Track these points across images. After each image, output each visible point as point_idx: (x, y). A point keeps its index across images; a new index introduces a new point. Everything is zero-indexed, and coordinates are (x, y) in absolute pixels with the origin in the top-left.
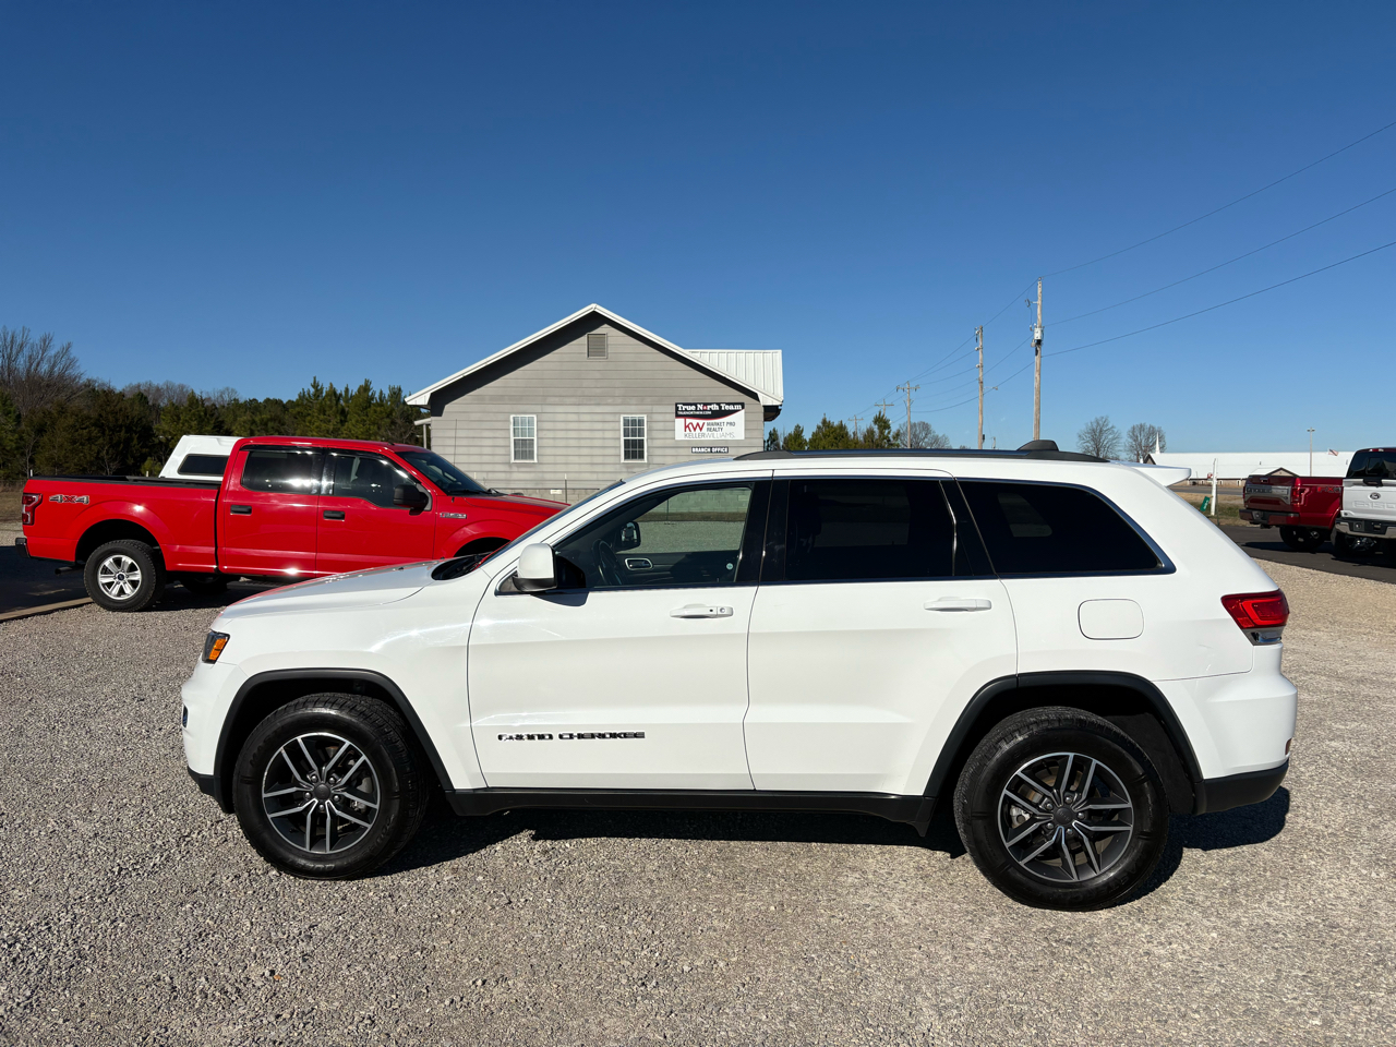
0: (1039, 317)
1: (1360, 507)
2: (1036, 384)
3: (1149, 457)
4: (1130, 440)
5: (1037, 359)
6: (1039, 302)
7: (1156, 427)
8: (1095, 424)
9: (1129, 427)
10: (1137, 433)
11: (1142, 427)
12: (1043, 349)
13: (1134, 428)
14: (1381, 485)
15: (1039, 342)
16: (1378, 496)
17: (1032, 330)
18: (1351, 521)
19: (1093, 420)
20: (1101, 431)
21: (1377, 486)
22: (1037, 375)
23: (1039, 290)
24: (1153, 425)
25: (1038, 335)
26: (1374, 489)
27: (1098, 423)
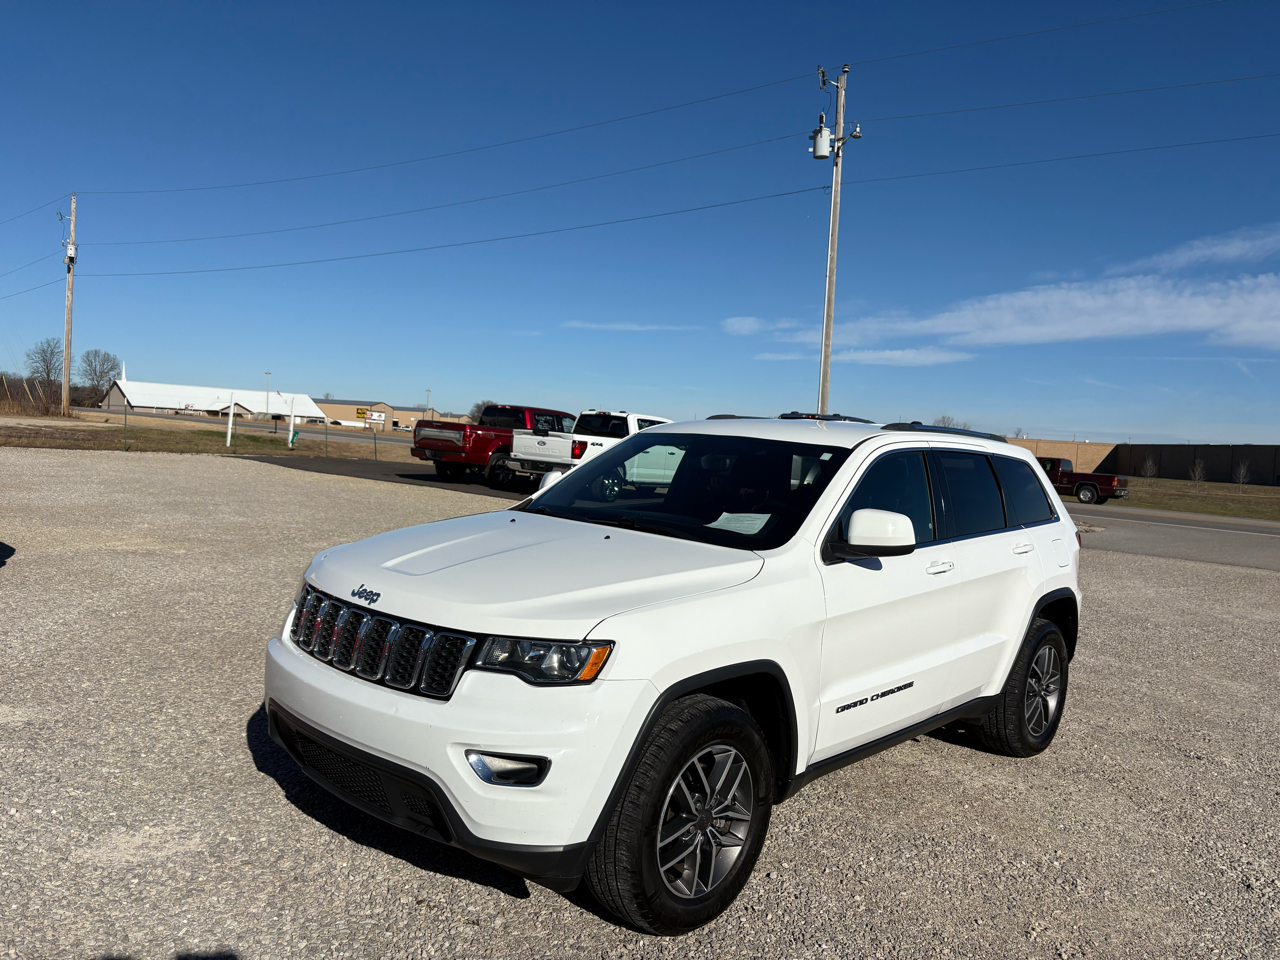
0: (73, 234)
1: (530, 451)
2: (67, 303)
3: (115, 383)
4: (84, 365)
5: (69, 277)
6: (73, 218)
7: (112, 354)
8: (45, 346)
9: (84, 352)
10: (91, 358)
11: (96, 353)
12: (75, 268)
13: (88, 353)
14: (547, 435)
15: (72, 259)
16: (544, 444)
17: (65, 246)
18: (523, 462)
19: (44, 340)
20: (52, 353)
21: (543, 436)
22: (69, 294)
23: (73, 206)
24: (109, 352)
25: (71, 252)
26: (541, 438)
27: (49, 345)
